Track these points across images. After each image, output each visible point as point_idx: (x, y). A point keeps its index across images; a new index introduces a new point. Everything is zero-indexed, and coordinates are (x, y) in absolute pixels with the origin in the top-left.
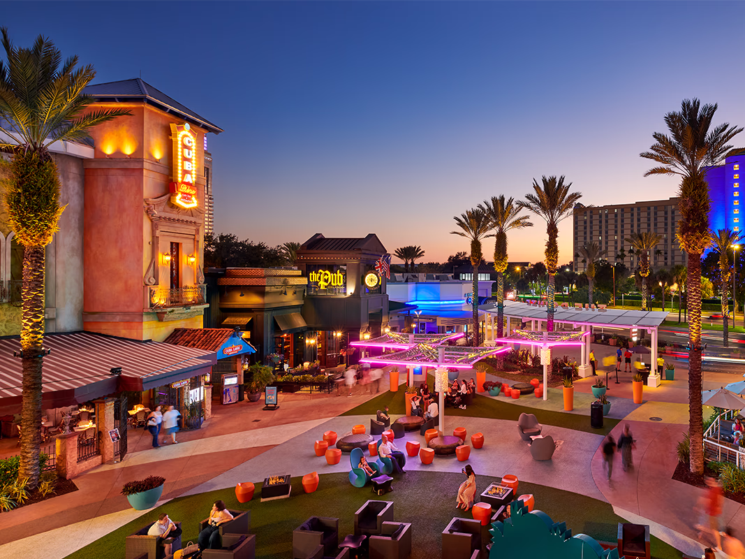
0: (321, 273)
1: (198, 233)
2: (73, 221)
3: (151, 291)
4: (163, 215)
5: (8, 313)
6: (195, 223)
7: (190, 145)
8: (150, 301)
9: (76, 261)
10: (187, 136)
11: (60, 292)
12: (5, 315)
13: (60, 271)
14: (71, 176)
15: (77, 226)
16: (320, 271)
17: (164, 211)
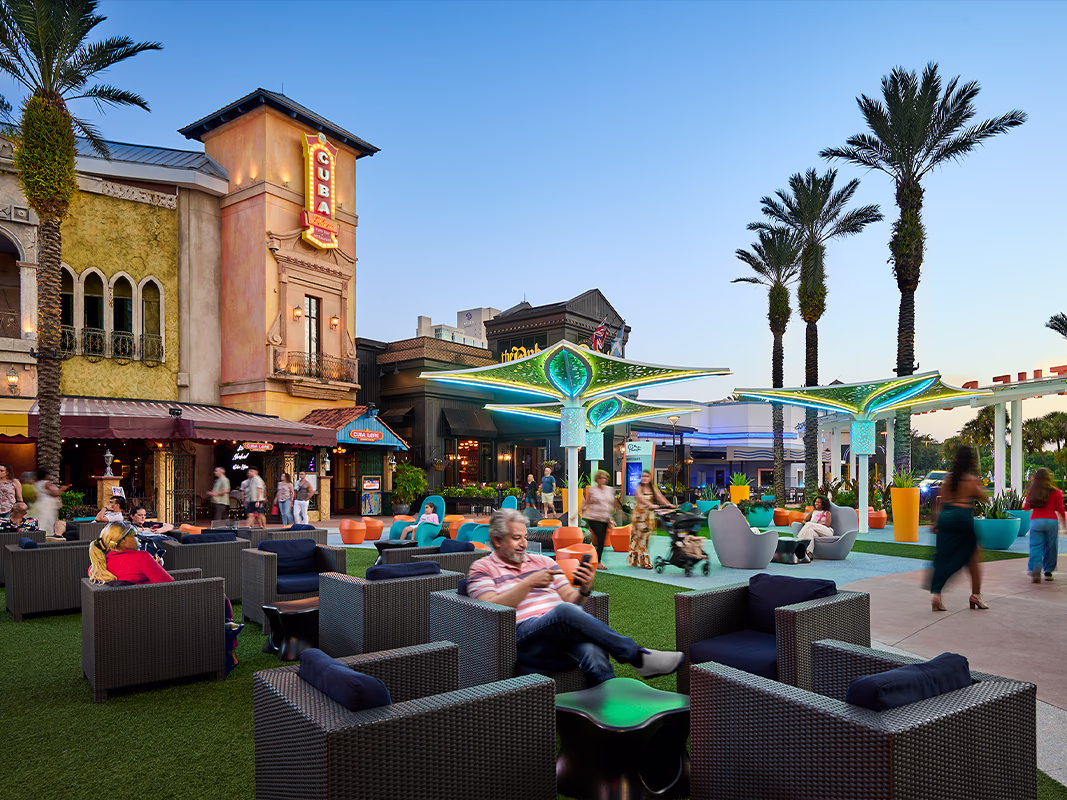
0: (515, 352)
1: (346, 288)
2: (208, 272)
3: (275, 351)
4: (293, 256)
5: (140, 373)
6: (340, 273)
7: (326, 162)
8: (274, 365)
9: (212, 321)
10: (321, 151)
11: (194, 354)
12: (137, 374)
13: (193, 331)
14: (205, 216)
15: (212, 278)
16: (514, 348)
17: (294, 250)
